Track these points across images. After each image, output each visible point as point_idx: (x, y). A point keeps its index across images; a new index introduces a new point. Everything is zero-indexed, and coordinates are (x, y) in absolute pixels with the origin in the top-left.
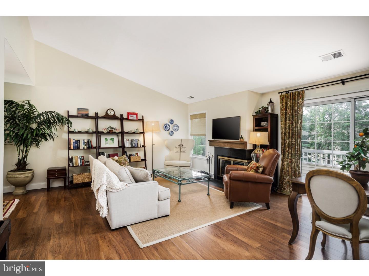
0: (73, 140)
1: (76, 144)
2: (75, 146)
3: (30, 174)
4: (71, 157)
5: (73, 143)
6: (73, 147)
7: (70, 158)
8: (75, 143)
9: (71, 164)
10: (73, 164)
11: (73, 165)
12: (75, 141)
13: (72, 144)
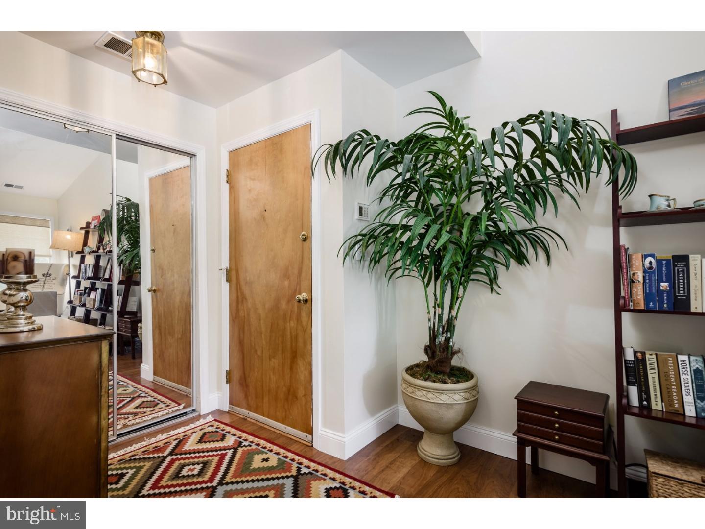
0: (646, 256)
1: (660, 280)
2: (660, 292)
3: (457, 397)
4: (635, 353)
5: (645, 272)
6: (648, 297)
7: (629, 356)
8: (655, 277)
9: (633, 391)
10: (644, 393)
11: (648, 399)
12: (659, 262)
13: (641, 279)
